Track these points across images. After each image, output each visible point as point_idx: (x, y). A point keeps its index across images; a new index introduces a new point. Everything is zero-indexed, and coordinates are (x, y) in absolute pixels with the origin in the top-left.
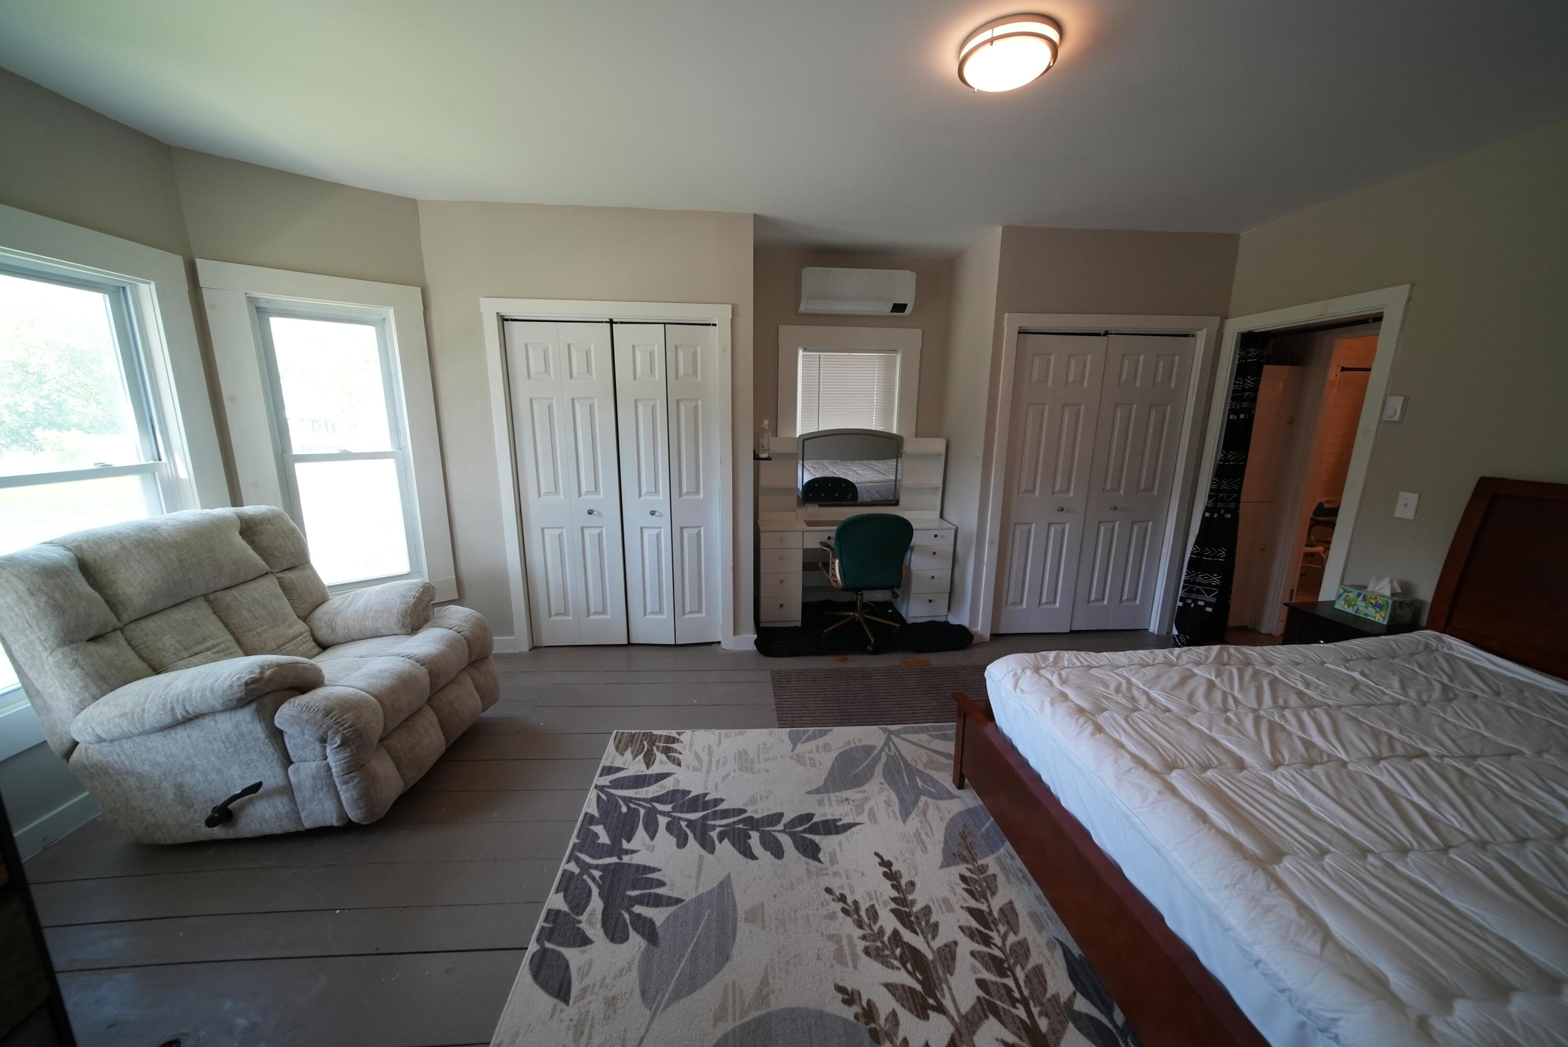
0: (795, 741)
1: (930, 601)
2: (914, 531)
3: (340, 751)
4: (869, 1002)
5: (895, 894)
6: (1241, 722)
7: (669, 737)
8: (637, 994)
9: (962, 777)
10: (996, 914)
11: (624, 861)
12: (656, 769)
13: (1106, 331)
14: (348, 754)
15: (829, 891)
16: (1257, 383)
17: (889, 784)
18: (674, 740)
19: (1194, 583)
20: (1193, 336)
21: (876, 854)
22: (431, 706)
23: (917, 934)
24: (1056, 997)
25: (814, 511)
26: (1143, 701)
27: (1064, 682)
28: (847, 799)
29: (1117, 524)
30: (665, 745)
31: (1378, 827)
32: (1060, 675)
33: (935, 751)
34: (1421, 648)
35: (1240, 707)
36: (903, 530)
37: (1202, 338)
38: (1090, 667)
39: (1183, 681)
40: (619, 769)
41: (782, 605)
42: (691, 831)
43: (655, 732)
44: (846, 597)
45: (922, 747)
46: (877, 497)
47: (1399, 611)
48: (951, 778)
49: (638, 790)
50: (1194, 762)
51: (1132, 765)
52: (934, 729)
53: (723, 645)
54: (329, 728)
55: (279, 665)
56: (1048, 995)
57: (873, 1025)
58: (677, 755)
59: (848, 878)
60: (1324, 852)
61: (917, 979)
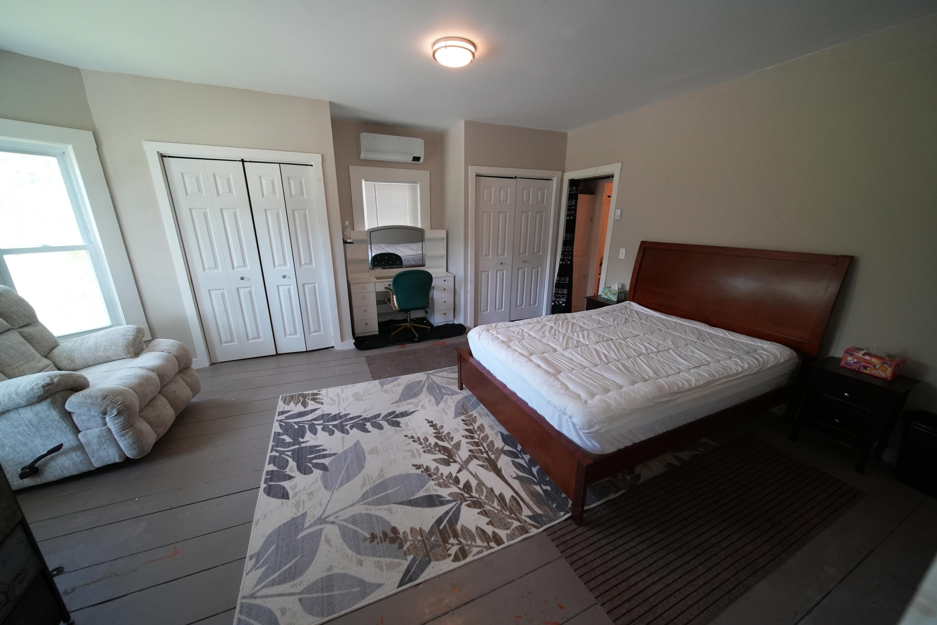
0: (382, 385)
1: (445, 314)
2: (433, 279)
3: (117, 418)
4: (427, 467)
5: (435, 431)
6: (559, 338)
7: (314, 393)
8: (323, 489)
9: (462, 384)
10: (476, 429)
11: (302, 446)
12: (309, 408)
13: (515, 177)
14: (122, 419)
15: (406, 436)
16: (576, 202)
17: (429, 394)
18: (317, 394)
19: (558, 294)
20: (552, 180)
21: (426, 420)
22: (163, 395)
23: (445, 442)
24: (498, 448)
25: (379, 271)
26: (526, 335)
27: (498, 333)
28: (411, 403)
29: (526, 269)
30: (312, 397)
31: (591, 361)
32: (497, 331)
33: (450, 378)
34: (624, 307)
35: (560, 333)
36: (428, 277)
37: (555, 179)
38: (509, 327)
39: (542, 327)
40: (288, 411)
41: (367, 324)
42: (335, 428)
43: (305, 393)
44: (401, 317)
45: (444, 377)
46: (413, 263)
47: (620, 295)
48: (457, 387)
49: (302, 418)
50: (540, 352)
51: (519, 355)
52: (449, 369)
53: (336, 348)
54: (108, 406)
55: (61, 375)
56: (495, 448)
57: (429, 473)
58: (320, 400)
59: (414, 430)
60: (573, 369)
61: (445, 455)
